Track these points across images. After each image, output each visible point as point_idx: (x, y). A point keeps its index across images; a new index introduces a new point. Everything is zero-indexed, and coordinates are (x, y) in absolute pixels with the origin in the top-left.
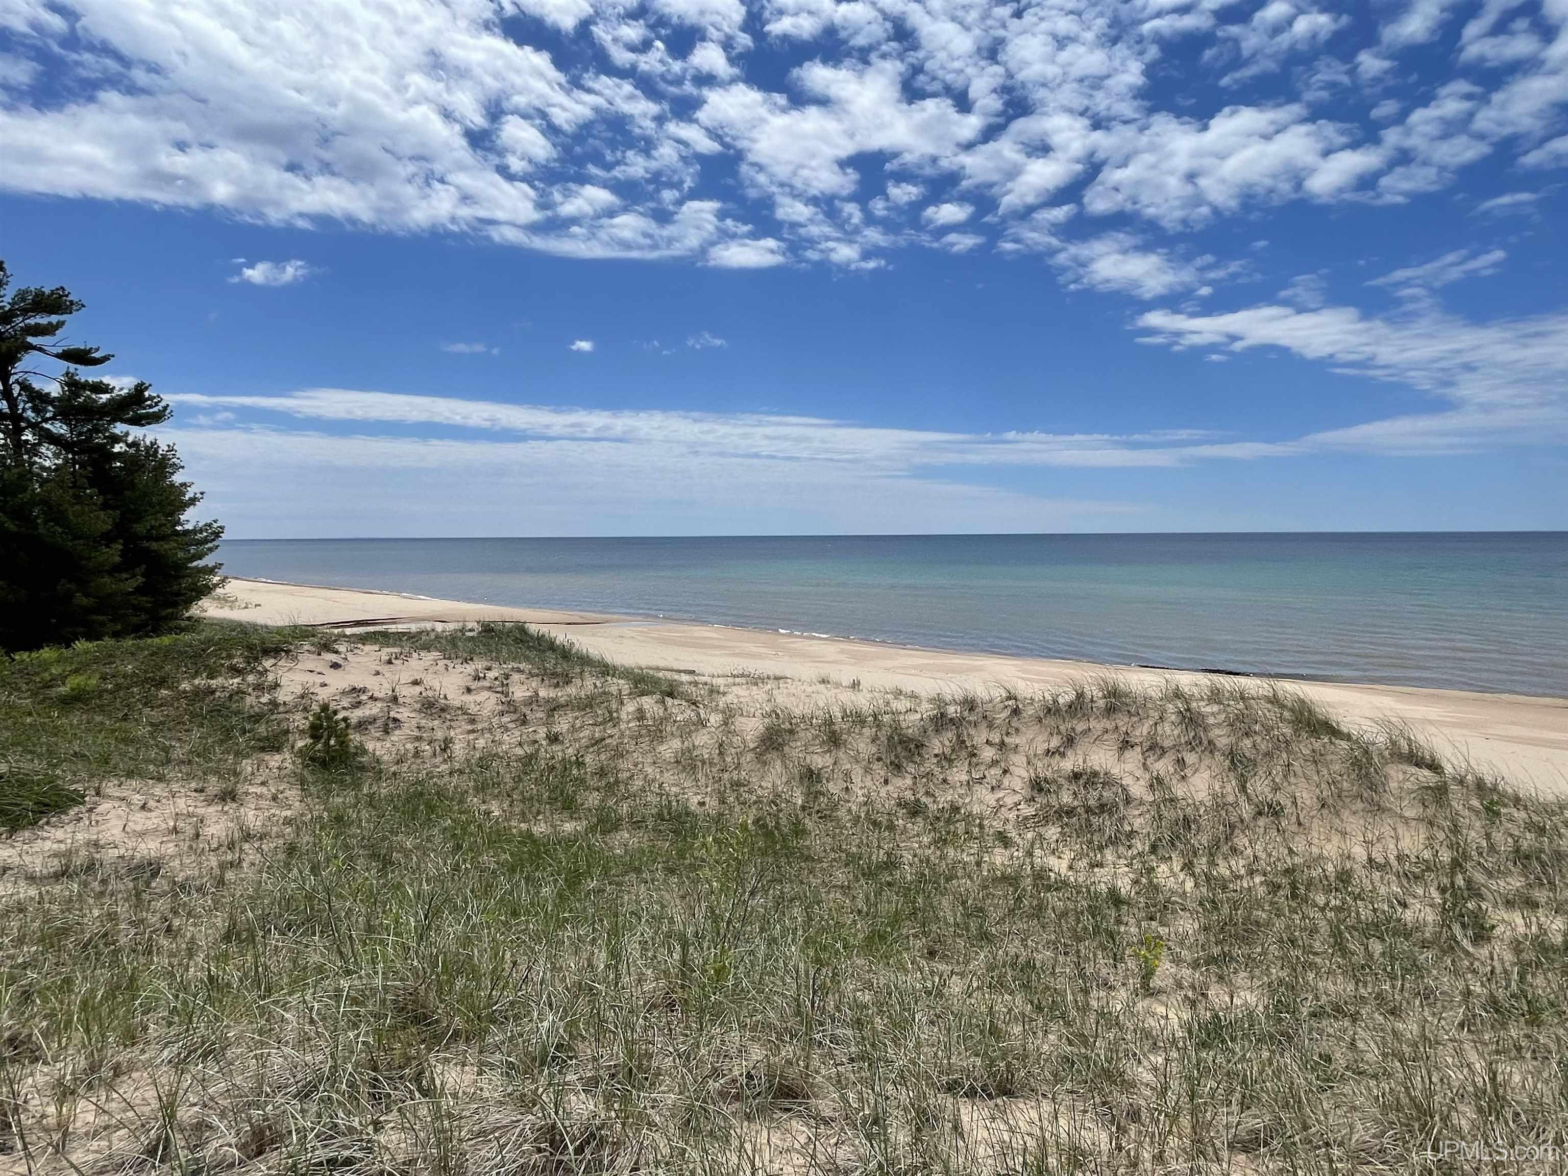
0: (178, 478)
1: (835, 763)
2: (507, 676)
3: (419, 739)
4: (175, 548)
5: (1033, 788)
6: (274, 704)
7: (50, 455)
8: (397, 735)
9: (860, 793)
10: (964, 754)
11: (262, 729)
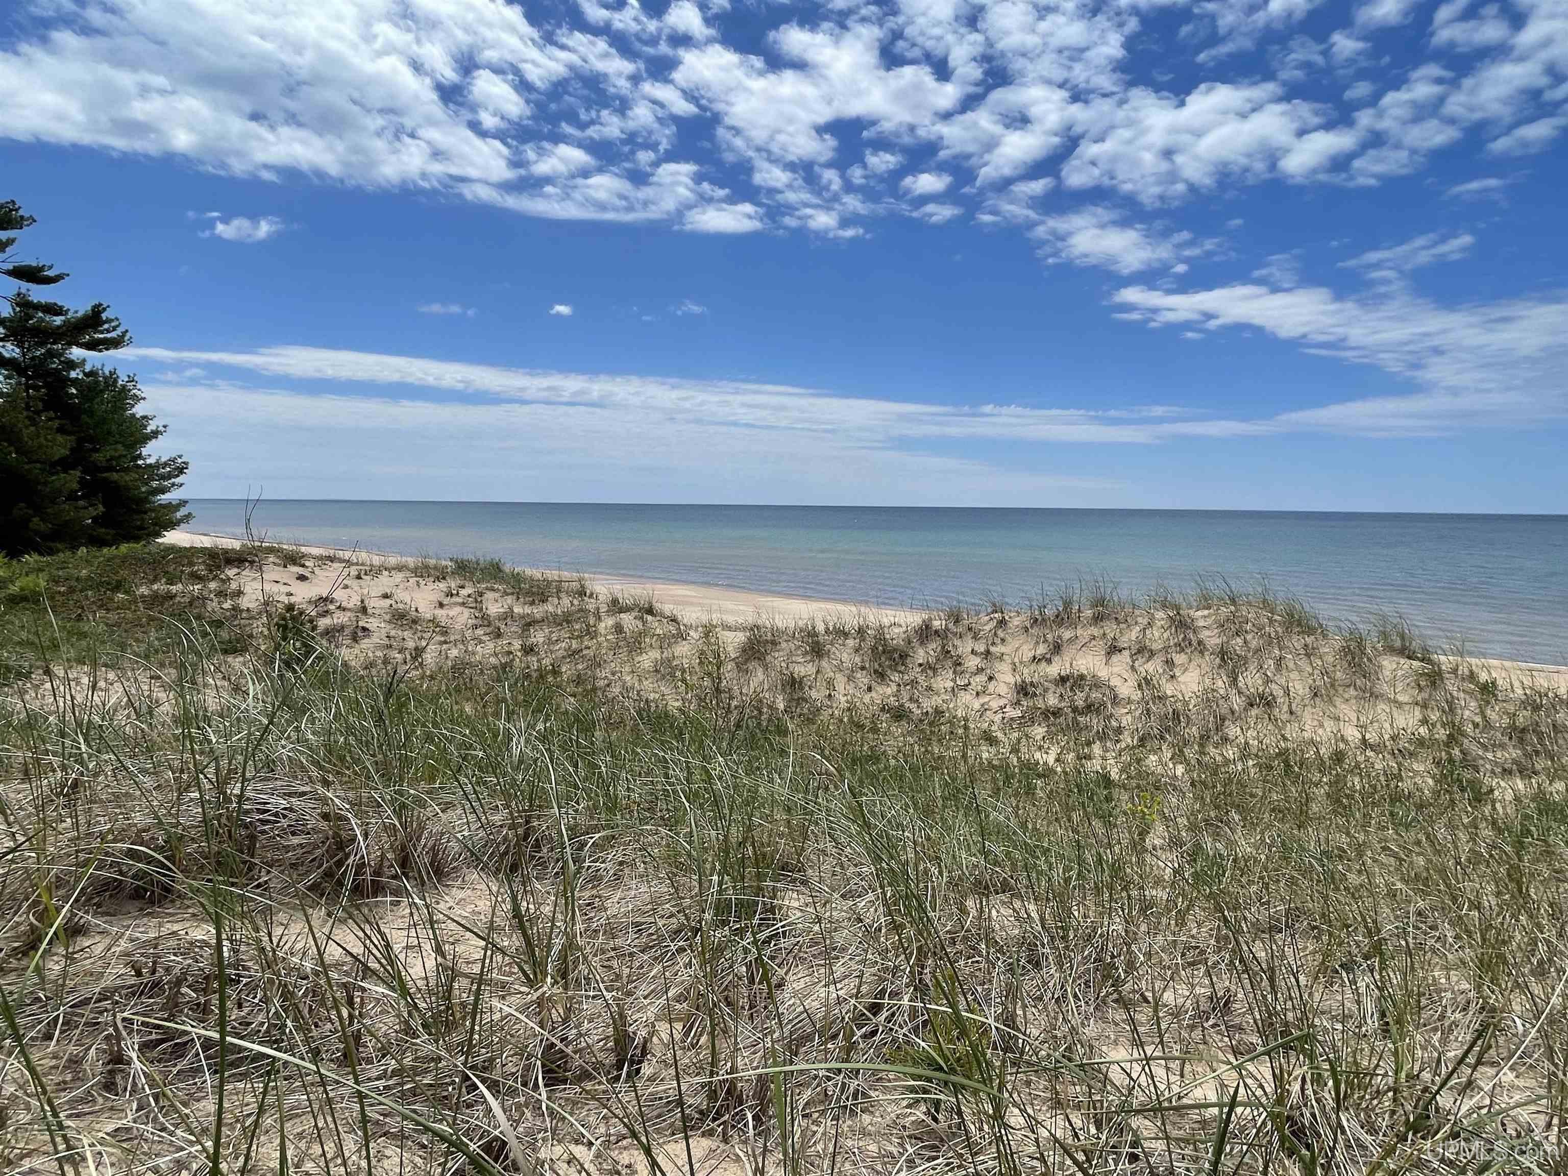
0: (139, 410)
1: (818, 672)
2: (481, 594)
3: (388, 647)
4: (136, 480)
5: (1018, 693)
6: (236, 609)
8: (365, 643)
9: (843, 699)
10: (949, 663)
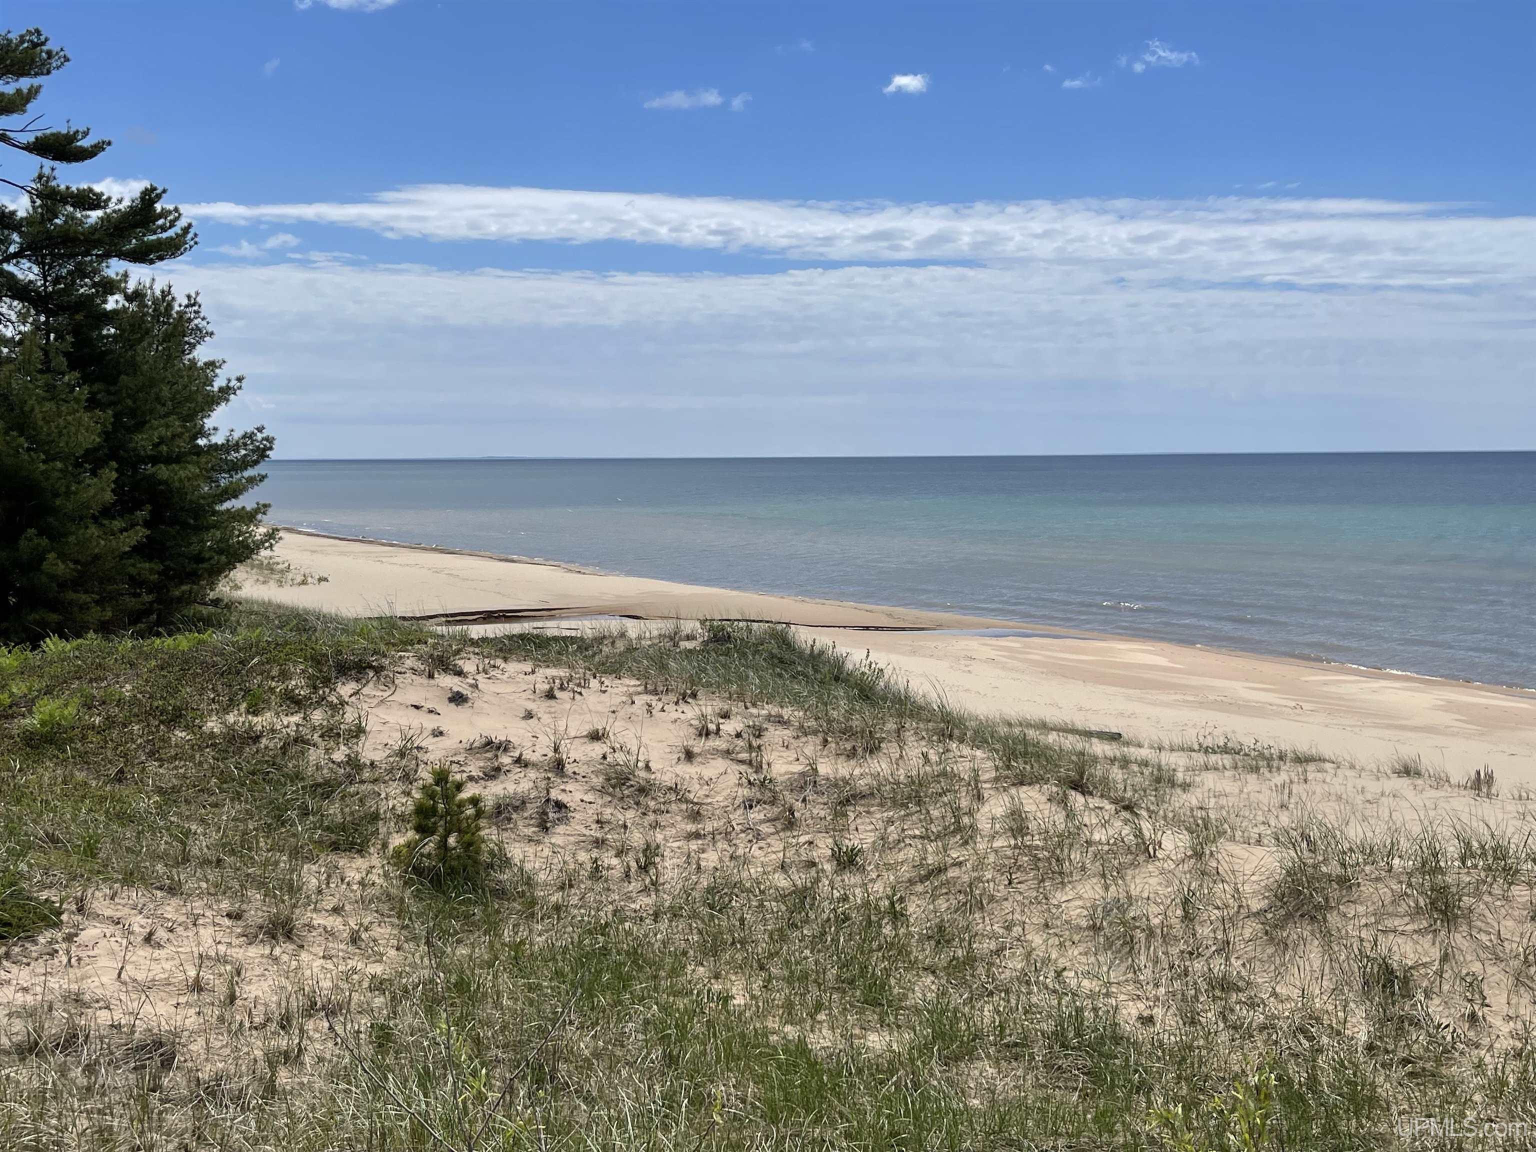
0: (202, 354)
1: (1445, 958)
2: (758, 732)
3: (599, 843)
4: (196, 477)
6: (354, 764)
7: (14, 317)
8: (560, 835)
9: (1505, 1028)
11: (334, 810)
